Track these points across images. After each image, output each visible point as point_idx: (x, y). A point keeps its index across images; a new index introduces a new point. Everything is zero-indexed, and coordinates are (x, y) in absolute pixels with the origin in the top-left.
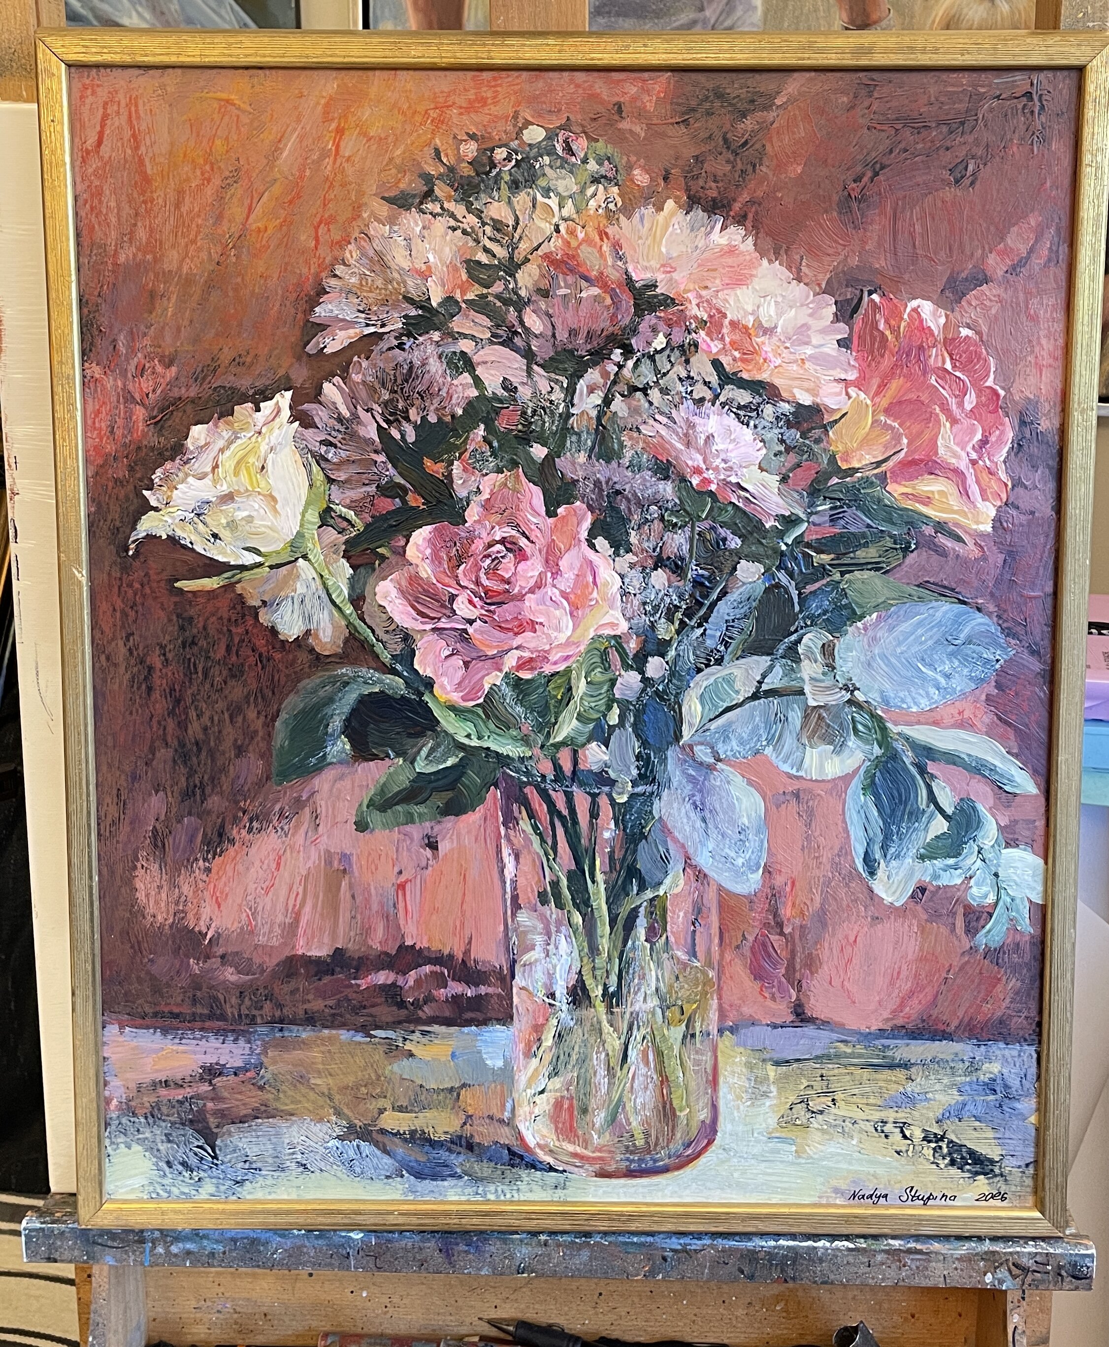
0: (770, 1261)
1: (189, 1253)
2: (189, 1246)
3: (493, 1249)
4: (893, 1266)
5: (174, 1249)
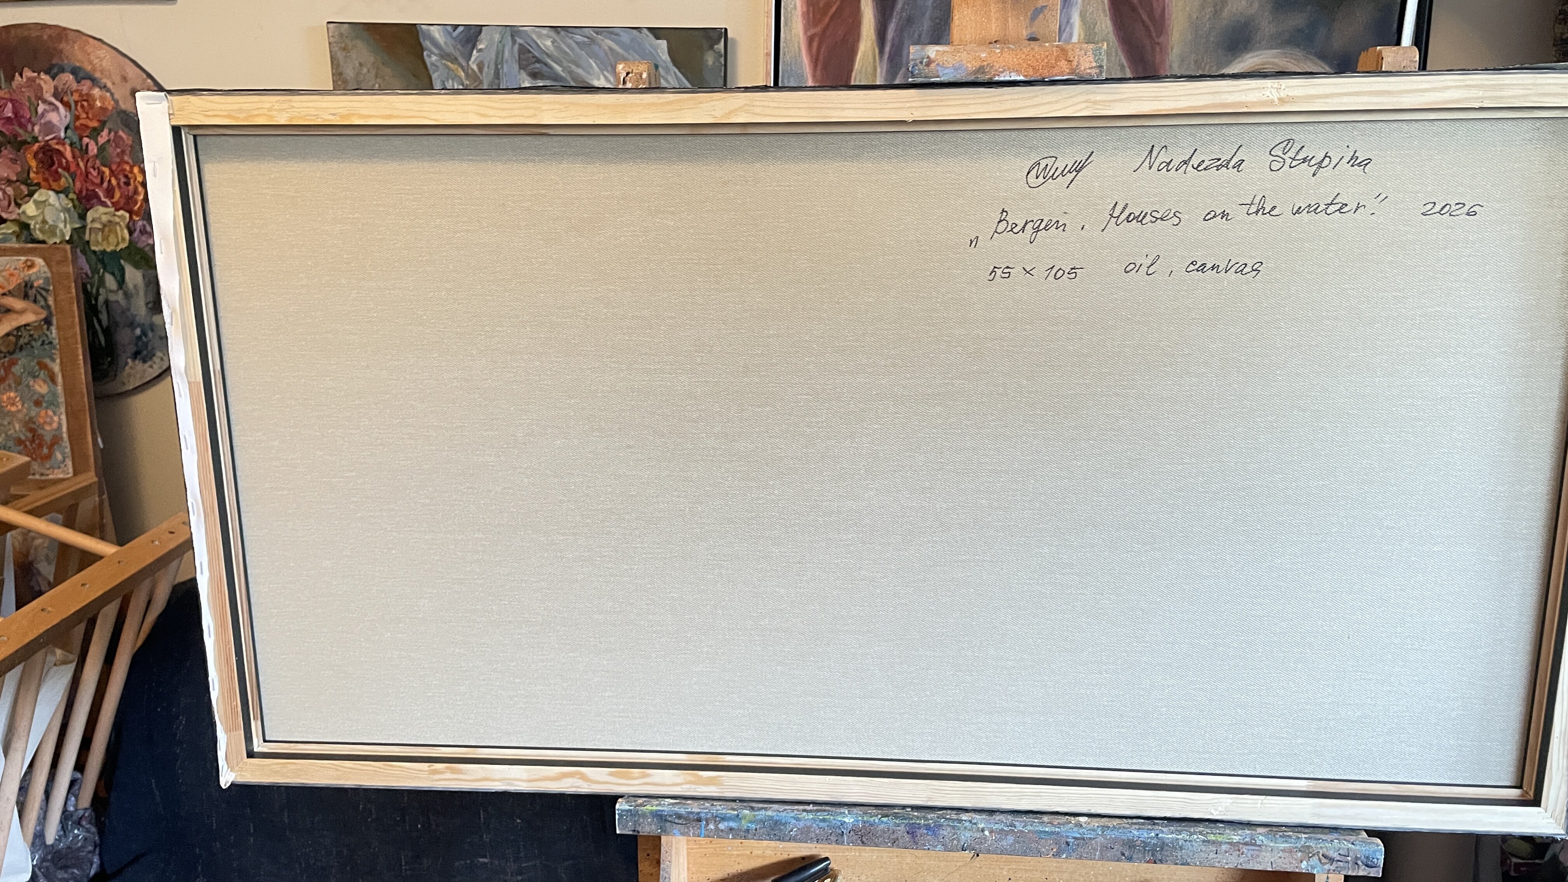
0: (1144, 847)
1: (731, 829)
2: (732, 824)
3: (945, 833)
4: (1234, 854)
5: (722, 826)
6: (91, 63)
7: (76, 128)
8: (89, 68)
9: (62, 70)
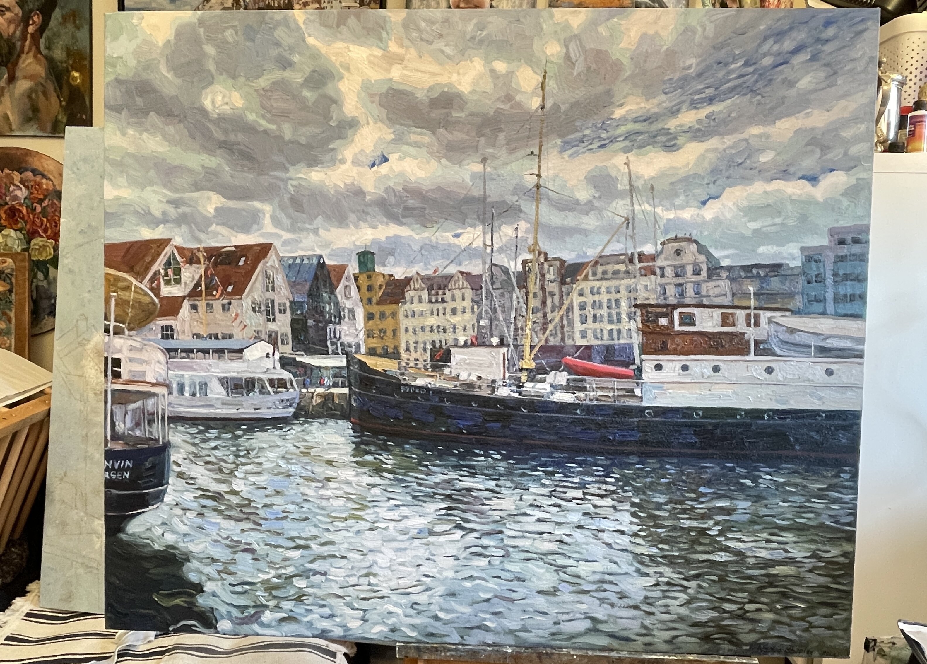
6: (43, 167)
7: (30, 199)
8: (41, 169)
9: (26, 170)
